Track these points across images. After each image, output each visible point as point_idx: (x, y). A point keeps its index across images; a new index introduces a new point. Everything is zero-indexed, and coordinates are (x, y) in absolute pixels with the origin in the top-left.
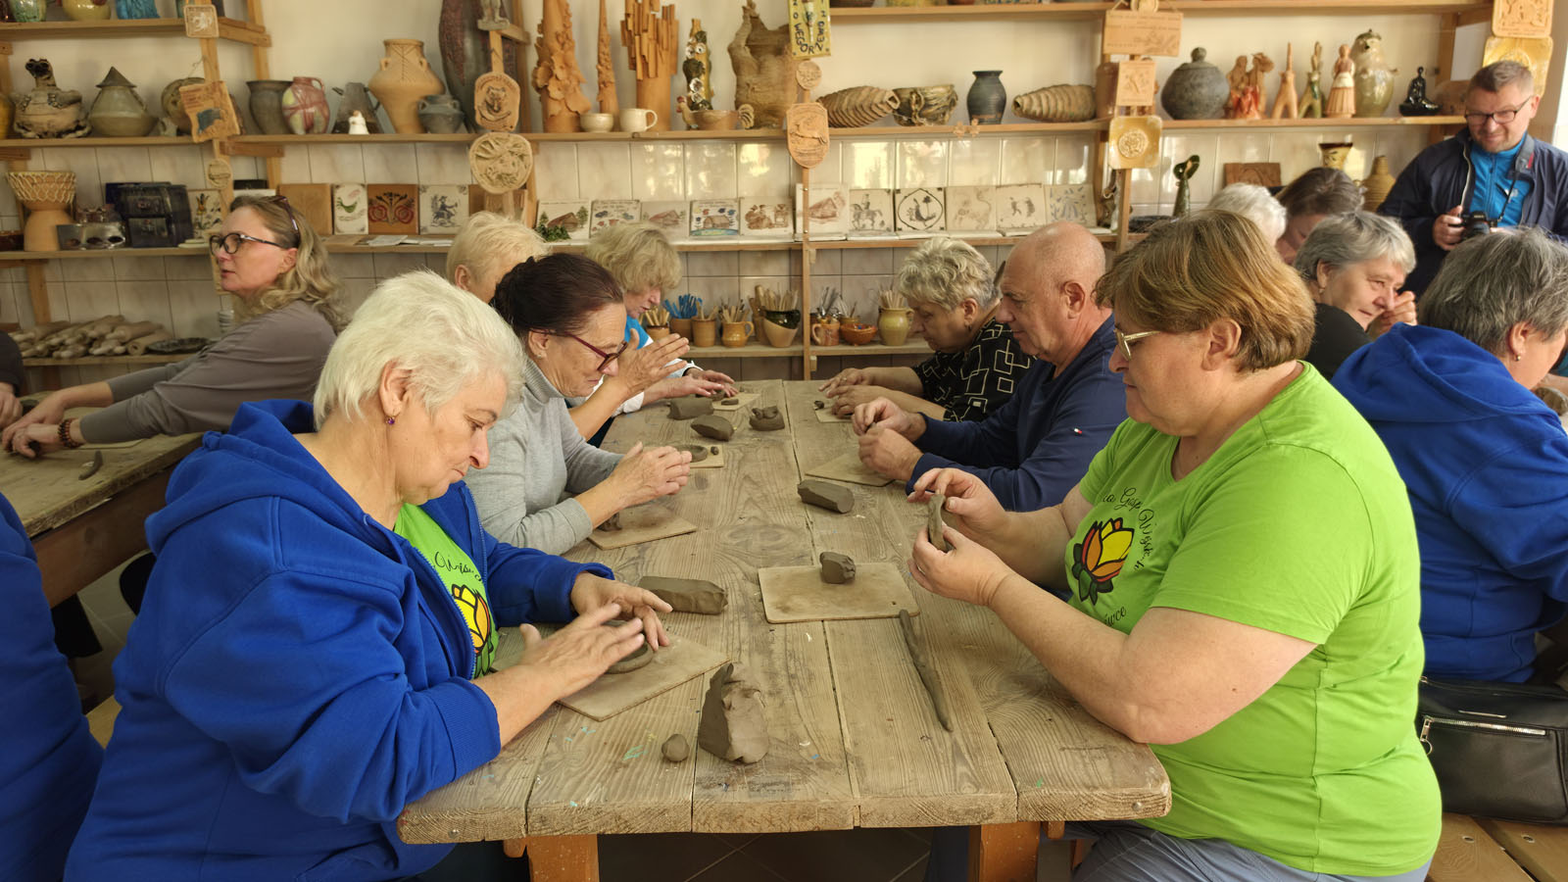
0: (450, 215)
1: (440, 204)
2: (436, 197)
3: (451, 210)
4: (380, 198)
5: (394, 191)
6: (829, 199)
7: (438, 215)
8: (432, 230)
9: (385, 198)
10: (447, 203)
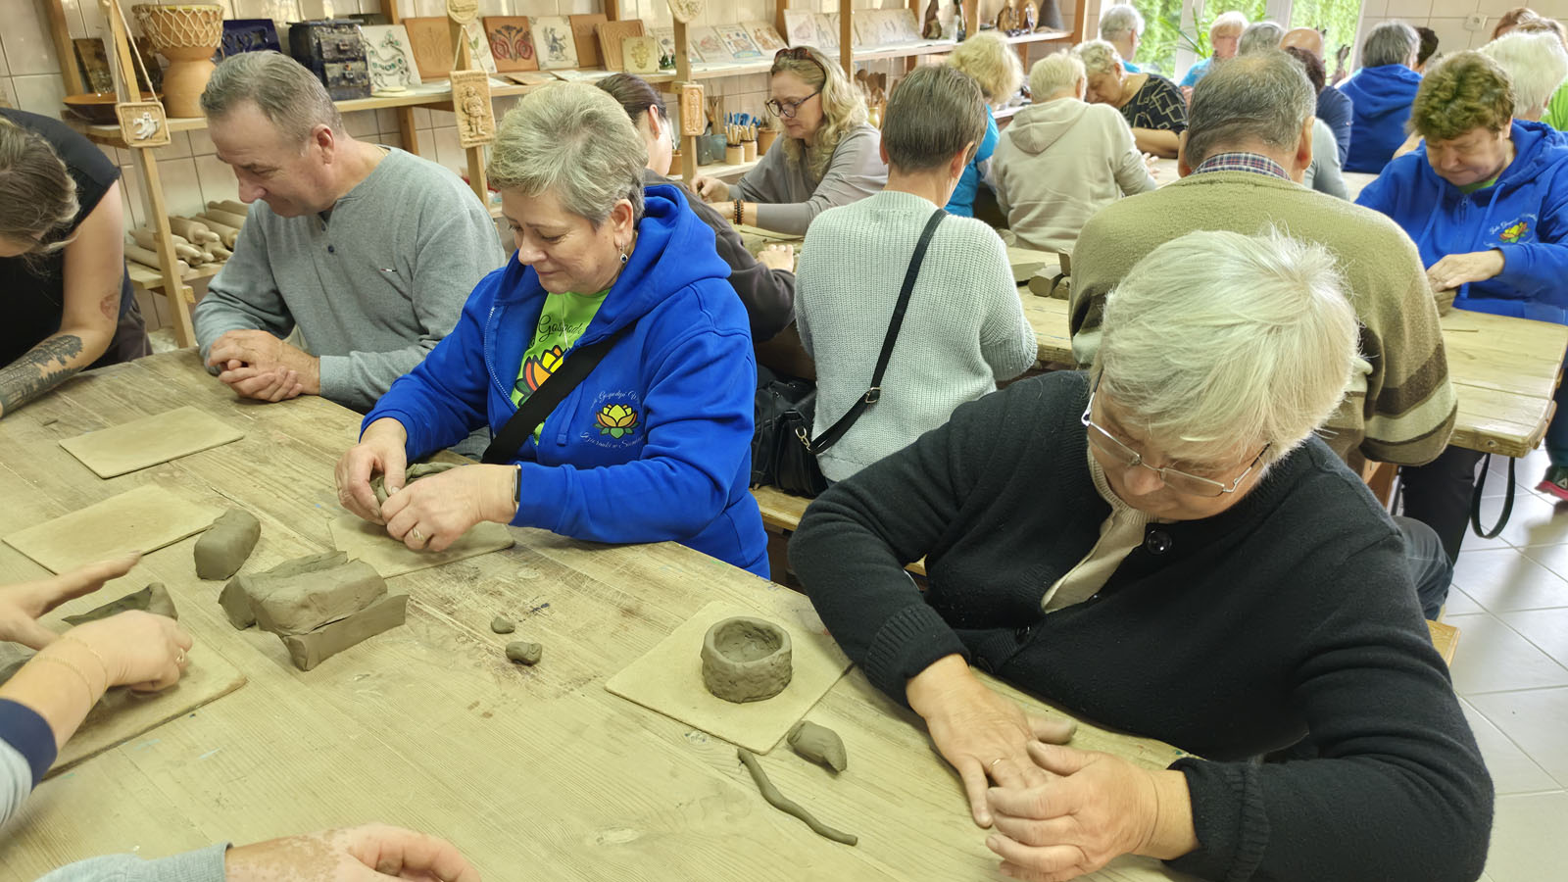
0: (562, 48)
1: (551, 36)
2: (546, 30)
3: (561, 42)
4: (498, 32)
5: (512, 24)
6: (804, 23)
7: (553, 49)
8: (550, 65)
9: (503, 31)
10: (558, 36)
